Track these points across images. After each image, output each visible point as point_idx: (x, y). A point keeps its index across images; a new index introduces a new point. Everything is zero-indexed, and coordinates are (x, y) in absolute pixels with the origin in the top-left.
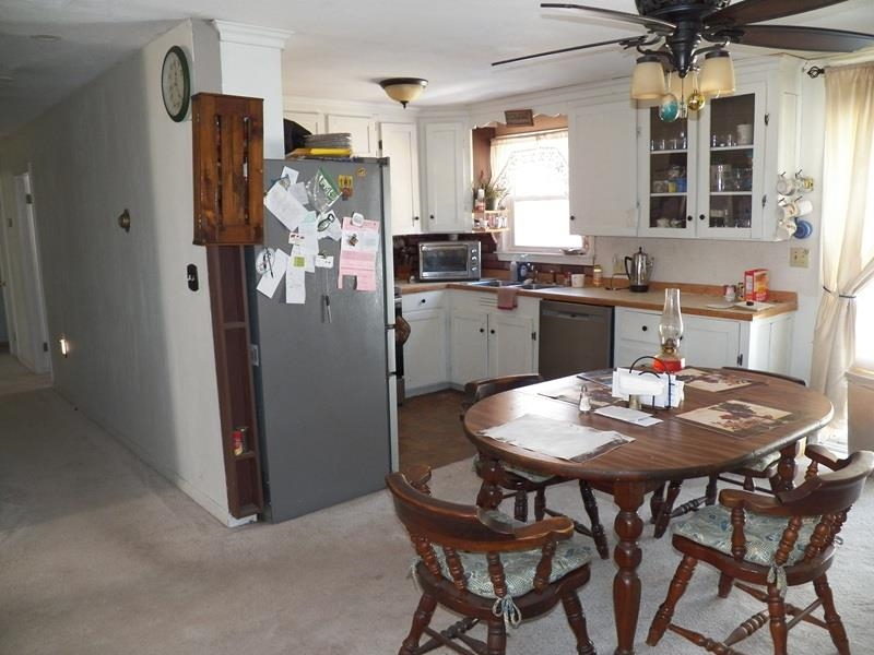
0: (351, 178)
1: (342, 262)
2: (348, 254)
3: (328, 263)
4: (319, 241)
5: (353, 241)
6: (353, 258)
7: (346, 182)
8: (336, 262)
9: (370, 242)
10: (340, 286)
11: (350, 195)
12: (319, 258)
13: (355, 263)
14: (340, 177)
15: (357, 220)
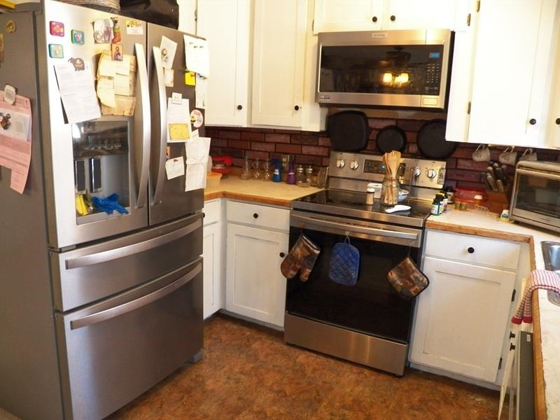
0: (1, 36)
2: (4, 140)
11: (2, 61)
15: (9, 95)
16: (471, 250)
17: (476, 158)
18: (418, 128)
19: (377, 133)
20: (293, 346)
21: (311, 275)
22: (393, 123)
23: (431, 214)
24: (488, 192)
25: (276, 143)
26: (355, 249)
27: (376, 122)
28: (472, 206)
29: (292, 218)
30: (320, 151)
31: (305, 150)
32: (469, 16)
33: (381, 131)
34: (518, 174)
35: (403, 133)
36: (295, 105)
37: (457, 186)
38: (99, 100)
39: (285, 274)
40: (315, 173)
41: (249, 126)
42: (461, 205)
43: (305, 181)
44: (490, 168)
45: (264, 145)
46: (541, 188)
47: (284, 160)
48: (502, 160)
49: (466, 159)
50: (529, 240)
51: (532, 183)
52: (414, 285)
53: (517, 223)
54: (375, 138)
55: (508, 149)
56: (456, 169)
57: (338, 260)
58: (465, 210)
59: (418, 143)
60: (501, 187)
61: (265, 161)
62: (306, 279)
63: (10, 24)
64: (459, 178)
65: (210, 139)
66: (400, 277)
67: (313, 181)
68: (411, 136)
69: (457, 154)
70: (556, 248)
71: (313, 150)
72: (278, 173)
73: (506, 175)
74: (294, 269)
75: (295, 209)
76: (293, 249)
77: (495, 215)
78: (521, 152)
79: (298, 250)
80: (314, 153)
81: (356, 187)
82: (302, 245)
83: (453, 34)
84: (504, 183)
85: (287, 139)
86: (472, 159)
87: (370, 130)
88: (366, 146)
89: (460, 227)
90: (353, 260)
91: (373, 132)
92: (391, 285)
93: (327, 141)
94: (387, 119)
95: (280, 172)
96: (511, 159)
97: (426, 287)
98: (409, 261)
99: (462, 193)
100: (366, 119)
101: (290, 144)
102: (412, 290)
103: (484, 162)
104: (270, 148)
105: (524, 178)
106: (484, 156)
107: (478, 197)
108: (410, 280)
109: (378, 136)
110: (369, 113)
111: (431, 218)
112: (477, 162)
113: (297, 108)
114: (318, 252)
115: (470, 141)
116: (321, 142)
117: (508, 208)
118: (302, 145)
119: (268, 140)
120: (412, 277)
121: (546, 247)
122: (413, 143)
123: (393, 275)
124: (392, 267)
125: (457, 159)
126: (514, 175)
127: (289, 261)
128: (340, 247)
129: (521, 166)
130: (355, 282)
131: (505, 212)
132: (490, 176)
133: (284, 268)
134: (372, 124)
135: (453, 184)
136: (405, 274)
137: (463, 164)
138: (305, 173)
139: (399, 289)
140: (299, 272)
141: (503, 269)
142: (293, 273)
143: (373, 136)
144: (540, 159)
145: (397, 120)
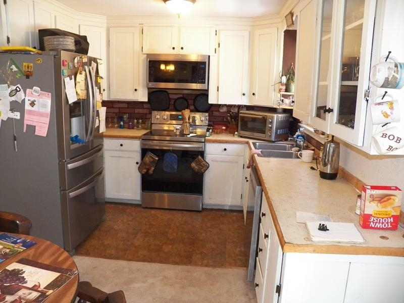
0: (32, 64)
1: (26, 116)
2: (30, 112)
3: (17, 115)
4: (11, 102)
5: (32, 104)
6: (34, 115)
7: (28, 67)
8: (22, 116)
9: (44, 106)
10: (25, 131)
11: (31, 76)
12: (10, 112)
13: (35, 118)
14: (24, 64)
15: (35, 91)
16: (225, 150)
17: (221, 111)
18: (193, 98)
19: (174, 100)
20: (147, 208)
21: (154, 170)
22: (181, 96)
23: (206, 136)
24: (228, 125)
25: (119, 108)
26: (175, 155)
27: (173, 95)
28: (221, 132)
29: (142, 144)
30: (145, 111)
31: (137, 111)
32: (216, 49)
33: (176, 100)
34: (241, 116)
35: (186, 100)
36: (135, 88)
37: (213, 124)
38: (77, 92)
39: (140, 172)
40: (143, 122)
41: (109, 100)
42: (217, 132)
43: (138, 127)
44: (229, 115)
45: (112, 109)
46: (250, 121)
47: (125, 117)
48: (232, 111)
49: (217, 111)
50: (248, 143)
51: (245, 120)
52: (203, 167)
53: (241, 137)
54: (173, 103)
55: (235, 106)
56: (212, 116)
57: (167, 161)
58: (219, 134)
59: (194, 105)
60: (234, 122)
61: (114, 118)
62: (152, 172)
63: (39, 60)
64: (214, 120)
65: (106, 108)
66: (197, 165)
67: (142, 127)
68: (190, 102)
69: (212, 109)
70: (257, 144)
71: (141, 111)
72: (122, 124)
73: (235, 117)
74: (145, 168)
75: (143, 140)
76: (144, 159)
77: (232, 135)
78: (239, 107)
79: (147, 159)
80: (142, 112)
81: (169, 127)
82: (149, 156)
83: (209, 56)
84: (235, 120)
85: (126, 106)
86: (219, 111)
87: (170, 99)
88: (169, 107)
89: (220, 140)
90: (175, 160)
91: (172, 100)
92: (192, 169)
93: (149, 106)
94: (178, 94)
95: (123, 123)
96: (236, 110)
97: (208, 167)
98: (200, 157)
99: (216, 126)
100: (168, 94)
101: (128, 108)
102: (202, 170)
103: (225, 112)
104: (117, 111)
105: (243, 118)
106: (224, 109)
107: (224, 128)
108: (201, 165)
109: (175, 102)
110: (169, 91)
111: (207, 138)
112: (222, 113)
113: (136, 90)
114: (157, 159)
115: (219, 103)
116: (145, 106)
117: (237, 131)
118: (135, 108)
119: (114, 106)
120: (202, 164)
121: (254, 144)
122: (191, 105)
123: (193, 165)
124: (193, 161)
125: (212, 111)
126: (238, 117)
127: (143, 165)
128: (167, 155)
129: (241, 113)
130: (176, 170)
131: (236, 133)
132: (229, 118)
133: (140, 169)
134: (171, 96)
135: (212, 123)
136: (199, 163)
137: (216, 114)
138: (138, 122)
139: (197, 171)
140: (148, 170)
141: (238, 156)
142: (145, 171)
143: (172, 102)
144: (247, 110)
145: (183, 94)
